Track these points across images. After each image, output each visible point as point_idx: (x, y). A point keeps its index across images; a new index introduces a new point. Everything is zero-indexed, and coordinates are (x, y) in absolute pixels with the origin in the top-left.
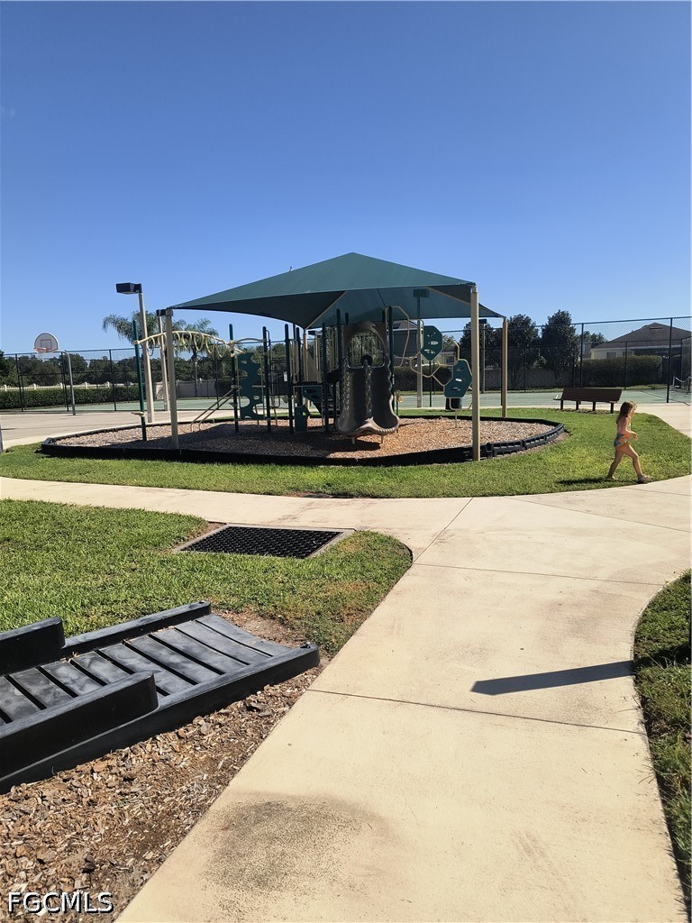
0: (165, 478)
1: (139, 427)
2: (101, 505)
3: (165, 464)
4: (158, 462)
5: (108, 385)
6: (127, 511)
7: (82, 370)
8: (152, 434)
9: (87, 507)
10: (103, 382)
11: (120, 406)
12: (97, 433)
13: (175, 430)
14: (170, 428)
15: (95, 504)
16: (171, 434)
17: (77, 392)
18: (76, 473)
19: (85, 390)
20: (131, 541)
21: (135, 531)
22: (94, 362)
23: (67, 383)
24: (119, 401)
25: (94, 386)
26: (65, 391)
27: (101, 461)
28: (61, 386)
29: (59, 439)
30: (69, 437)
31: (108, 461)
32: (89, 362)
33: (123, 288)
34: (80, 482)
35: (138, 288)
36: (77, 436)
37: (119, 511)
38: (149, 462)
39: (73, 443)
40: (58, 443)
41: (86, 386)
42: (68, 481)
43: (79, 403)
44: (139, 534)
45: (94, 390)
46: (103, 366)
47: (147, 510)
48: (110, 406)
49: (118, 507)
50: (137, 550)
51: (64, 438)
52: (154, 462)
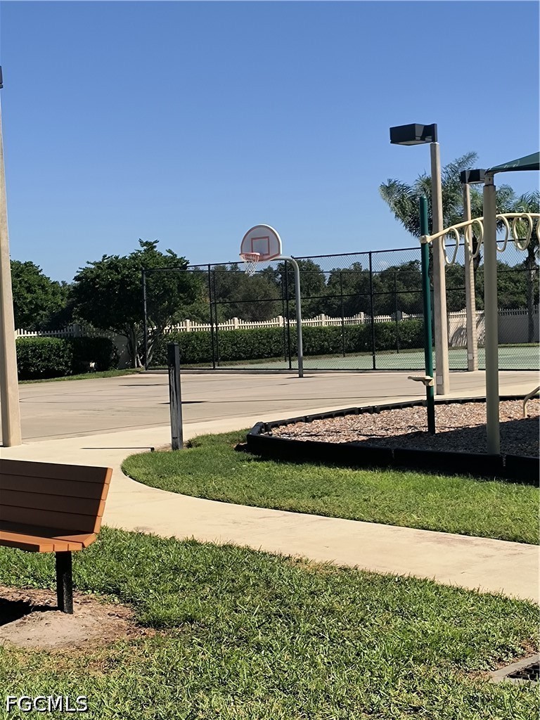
0: (472, 514)
1: (419, 404)
2: (351, 564)
3: (472, 484)
4: (457, 479)
5: (362, 317)
6: (402, 582)
7: (317, 289)
8: (446, 420)
9: (327, 566)
10: (351, 312)
11: (385, 359)
12: (341, 414)
13: (493, 413)
14: (482, 409)
15: (340, 561)
16: (484, 421)
17: (308, 333)
18: (306, 493)
19: (320, 330)
20: (411, 648)
21: (416, 624)
22: (338, 275)
23: (290, 315)
24: (382, 349)
25: (337, 322)
26: (287, 331)
27: (348, 472)
28: (280, 322)
29: (276, 425)
30: (293, 421)
31: (362, 472)
32: (328, 276)
33: (402, 135)
34: (313, 512)
35: (429, 133)
36: (307, 419)
37: (386, 580)
38: (441, 478)
39: (301, 433)
40: (275, 432)
41: (324, 321)
42: (292, 510)
43: (310, 353)
44: (425, 634)
45: (336, 329)
46: (354, 281)
47: (440, 581)
48: (364, 360)
49: (384, 571)
50: (421, 668)
51: (285, 423)
52: (450, 479)
